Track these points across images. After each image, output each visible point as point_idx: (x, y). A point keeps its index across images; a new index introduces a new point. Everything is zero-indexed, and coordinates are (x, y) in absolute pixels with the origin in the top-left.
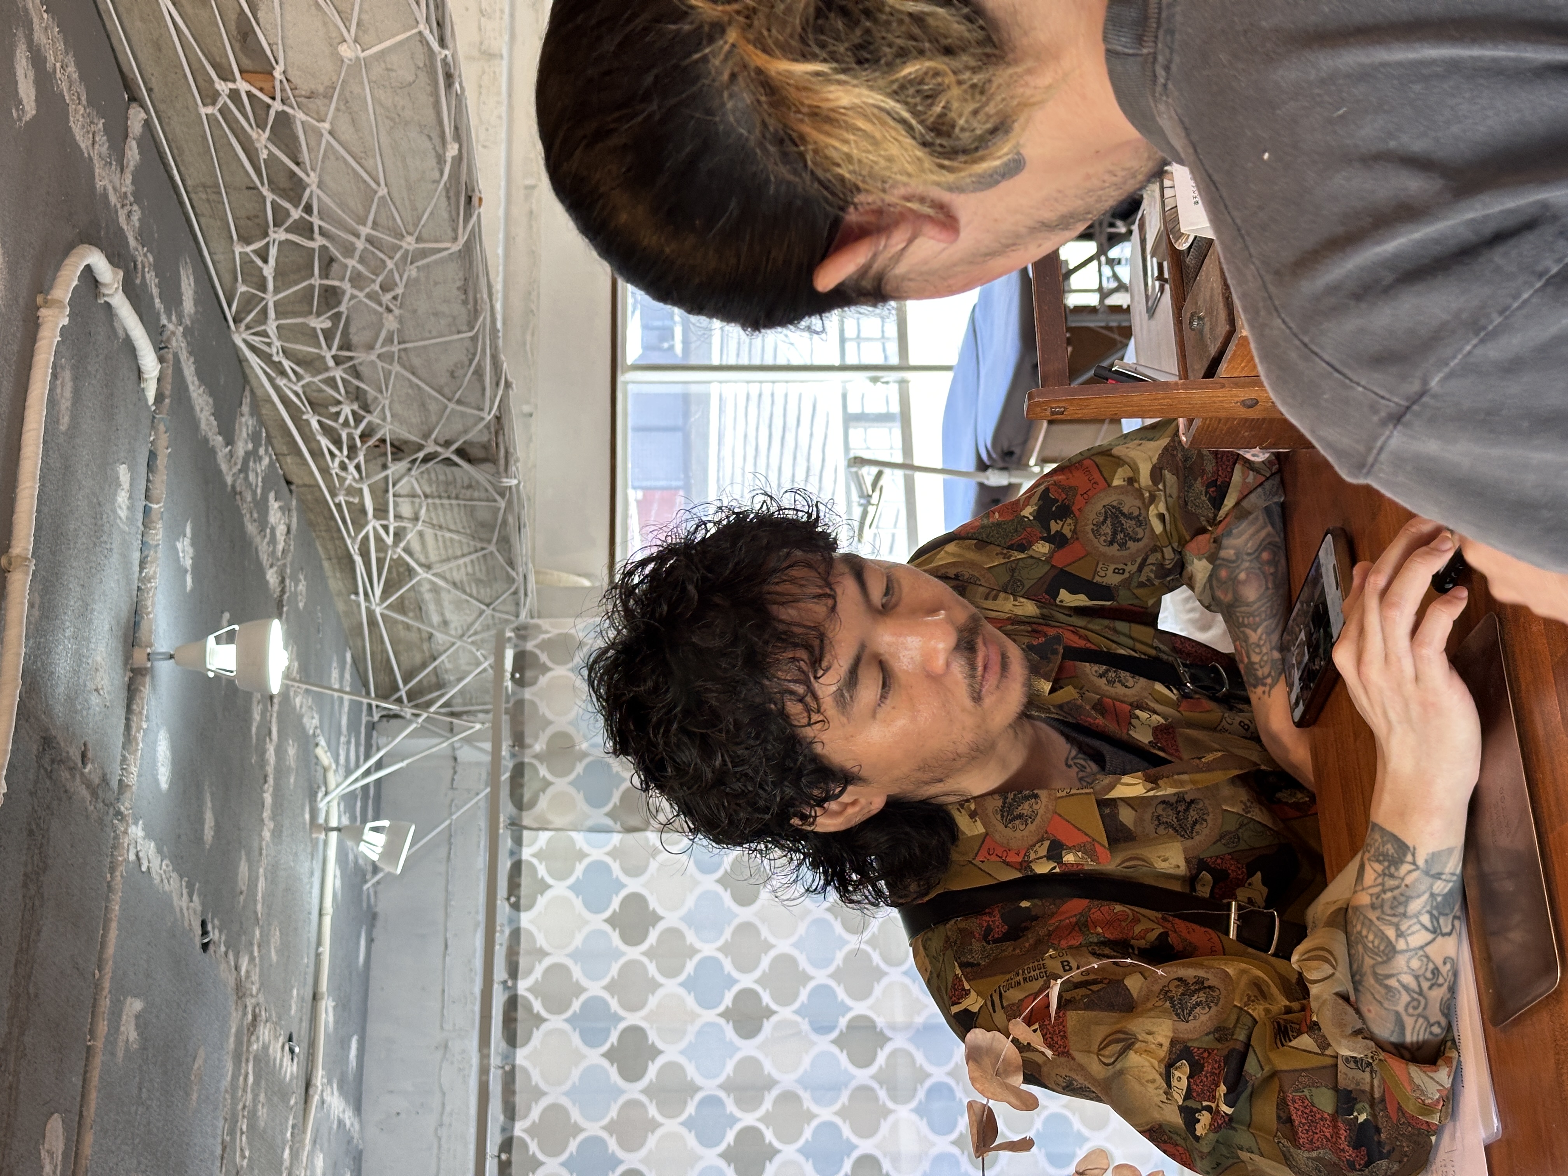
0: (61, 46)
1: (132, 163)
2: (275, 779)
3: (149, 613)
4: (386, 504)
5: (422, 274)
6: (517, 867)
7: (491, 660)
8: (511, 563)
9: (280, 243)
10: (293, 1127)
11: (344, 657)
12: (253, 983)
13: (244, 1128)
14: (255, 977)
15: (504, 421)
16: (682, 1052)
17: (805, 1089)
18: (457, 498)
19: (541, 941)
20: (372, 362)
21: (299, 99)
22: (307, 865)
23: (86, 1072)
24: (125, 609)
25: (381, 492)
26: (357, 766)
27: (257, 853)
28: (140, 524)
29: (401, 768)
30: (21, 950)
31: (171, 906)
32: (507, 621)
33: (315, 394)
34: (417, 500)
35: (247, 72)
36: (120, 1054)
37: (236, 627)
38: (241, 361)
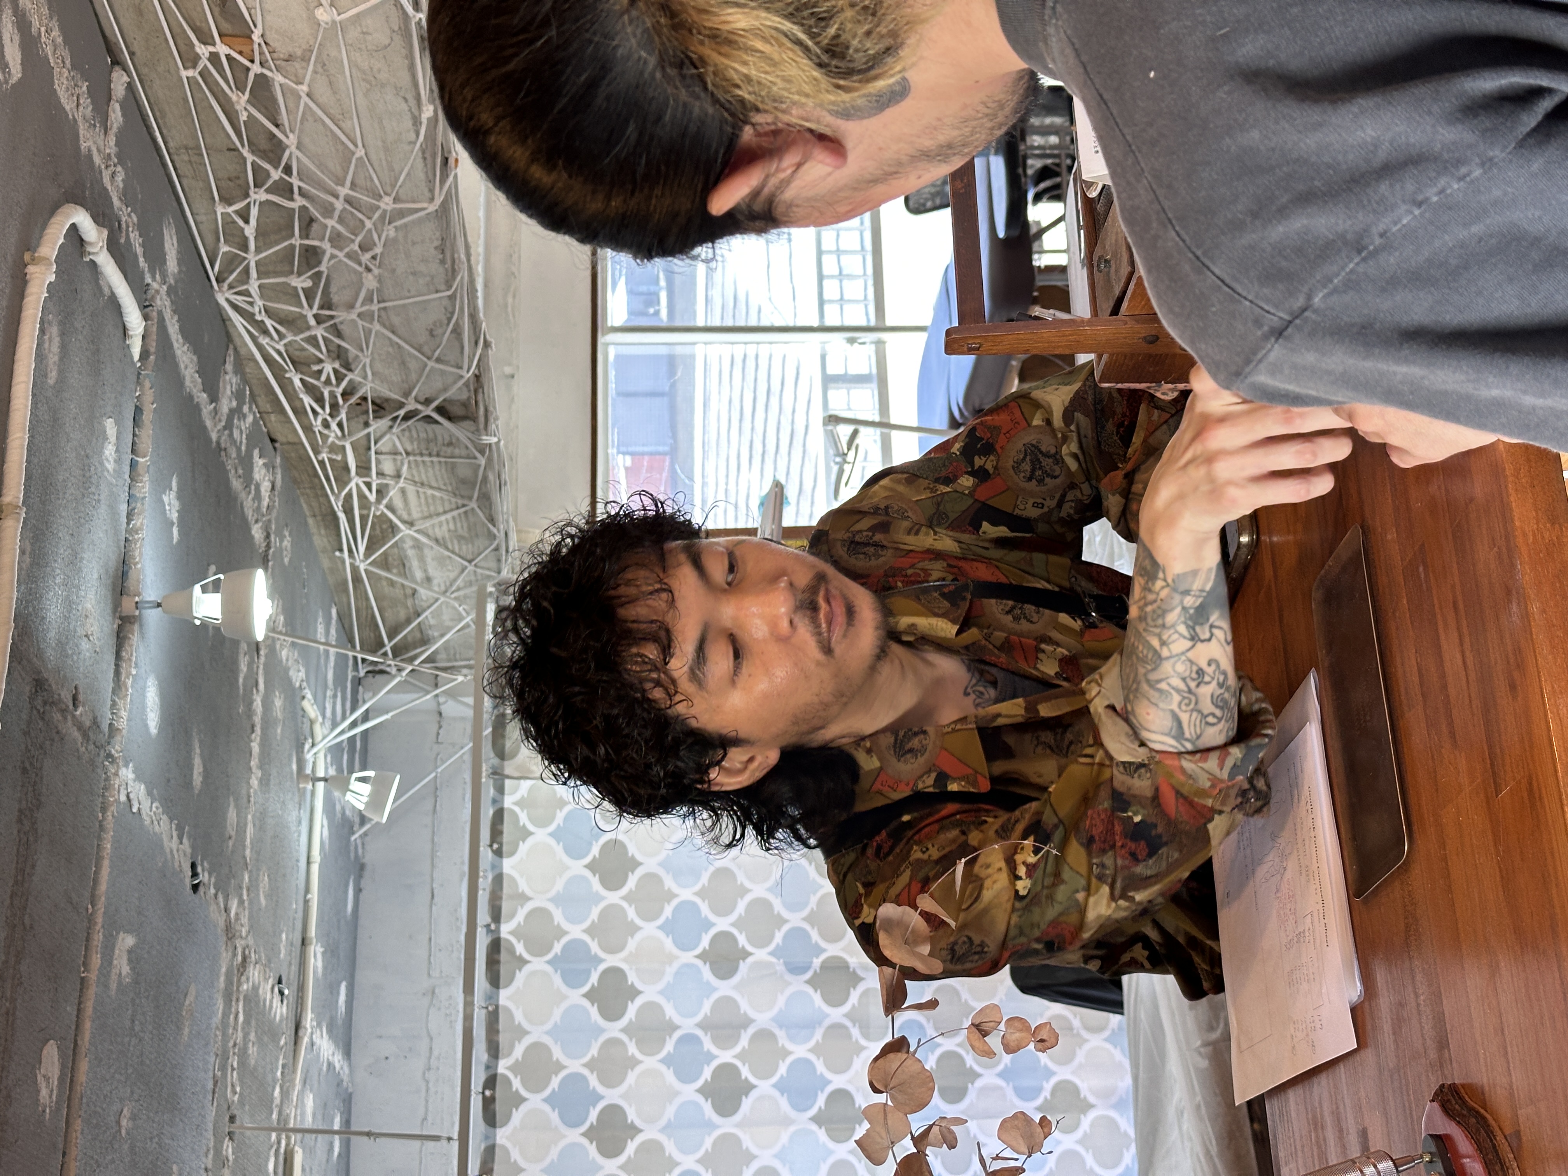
0: (45, 11)
1: (115, 126)
2: (262, 729)
3: (137, 563)
4: (369, 461)
5: (401, 235)
6: (499, 816)
7: (473, 616)
8: (492, 520)
9: (260, 203)
10: (283, 1066)
11: (330, 613)
12: (242, 925)
13: (235, 1065)
14: (245, 920)
15: (484, 380)
16: (661, 992)
17: (781, 1027)
18: (438, 455)
19: (523, 886)
20: (353, 321)
21: (278, 63)
22: (295, 814)
23: (80, 1003)
24: (113, 559)
25: (363, 450)
26: (344, 718)
27: (245, 800)
28: (127, 477)
29: (386, 720)
30: (16, 883)
31: (162, 847)
32: (489, 577)
33: (297, 353)
34: (399, 457)
35: (226, 35)
36: (113, 986)
37: (222, 576)
38: (224, 320)
